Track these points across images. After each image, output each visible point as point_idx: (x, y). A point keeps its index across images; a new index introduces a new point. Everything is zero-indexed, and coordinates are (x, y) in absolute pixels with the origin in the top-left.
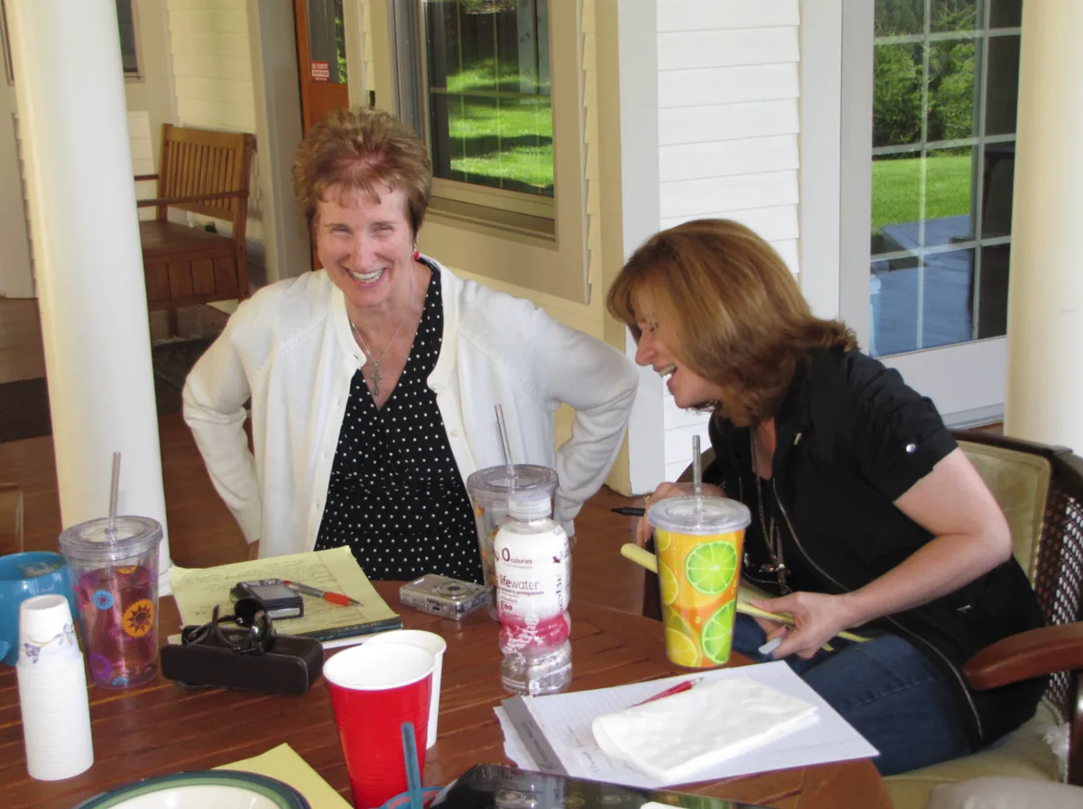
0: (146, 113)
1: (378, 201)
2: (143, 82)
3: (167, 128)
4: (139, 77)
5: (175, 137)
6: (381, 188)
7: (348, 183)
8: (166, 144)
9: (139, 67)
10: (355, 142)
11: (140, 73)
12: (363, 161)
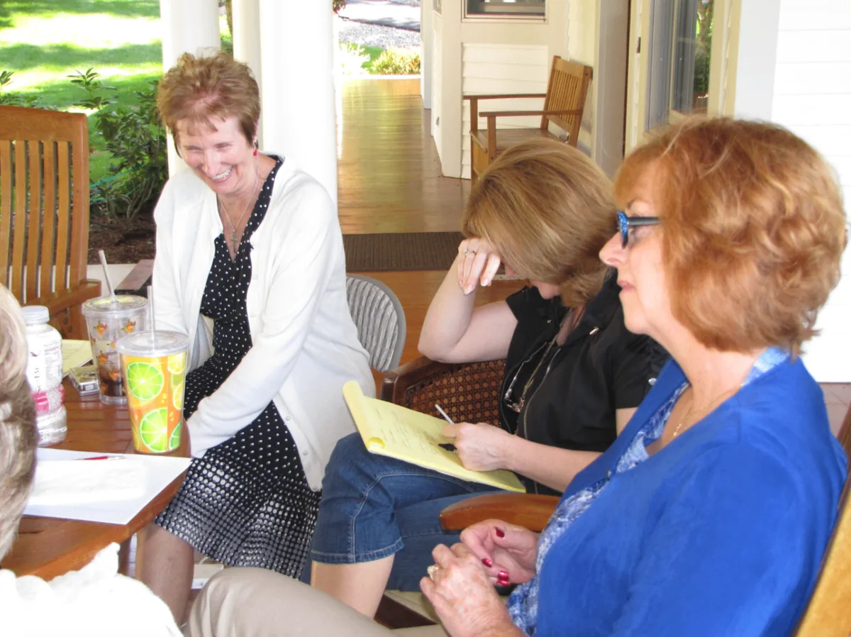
0: (546, 47)
1: (215, 130)
2: (547, 24)
3: (556, 58)
4: (544, 20)
5: (559, 67)
6: (215, 120)
7: (192, 117)
8: (553, 71)
9: (546, 12)
10: (194, 86)
11: (546, 17)
12: (202, 100)
